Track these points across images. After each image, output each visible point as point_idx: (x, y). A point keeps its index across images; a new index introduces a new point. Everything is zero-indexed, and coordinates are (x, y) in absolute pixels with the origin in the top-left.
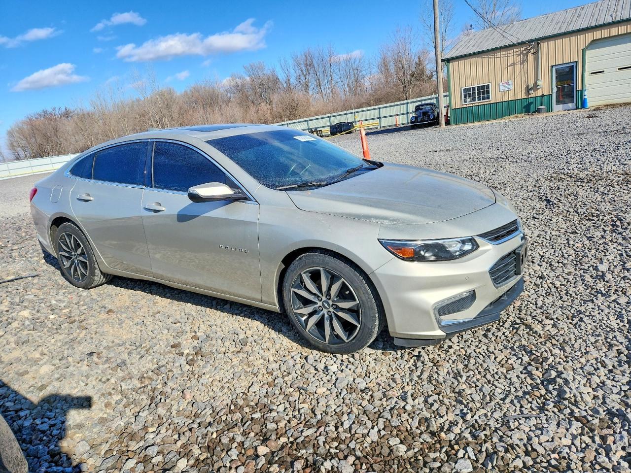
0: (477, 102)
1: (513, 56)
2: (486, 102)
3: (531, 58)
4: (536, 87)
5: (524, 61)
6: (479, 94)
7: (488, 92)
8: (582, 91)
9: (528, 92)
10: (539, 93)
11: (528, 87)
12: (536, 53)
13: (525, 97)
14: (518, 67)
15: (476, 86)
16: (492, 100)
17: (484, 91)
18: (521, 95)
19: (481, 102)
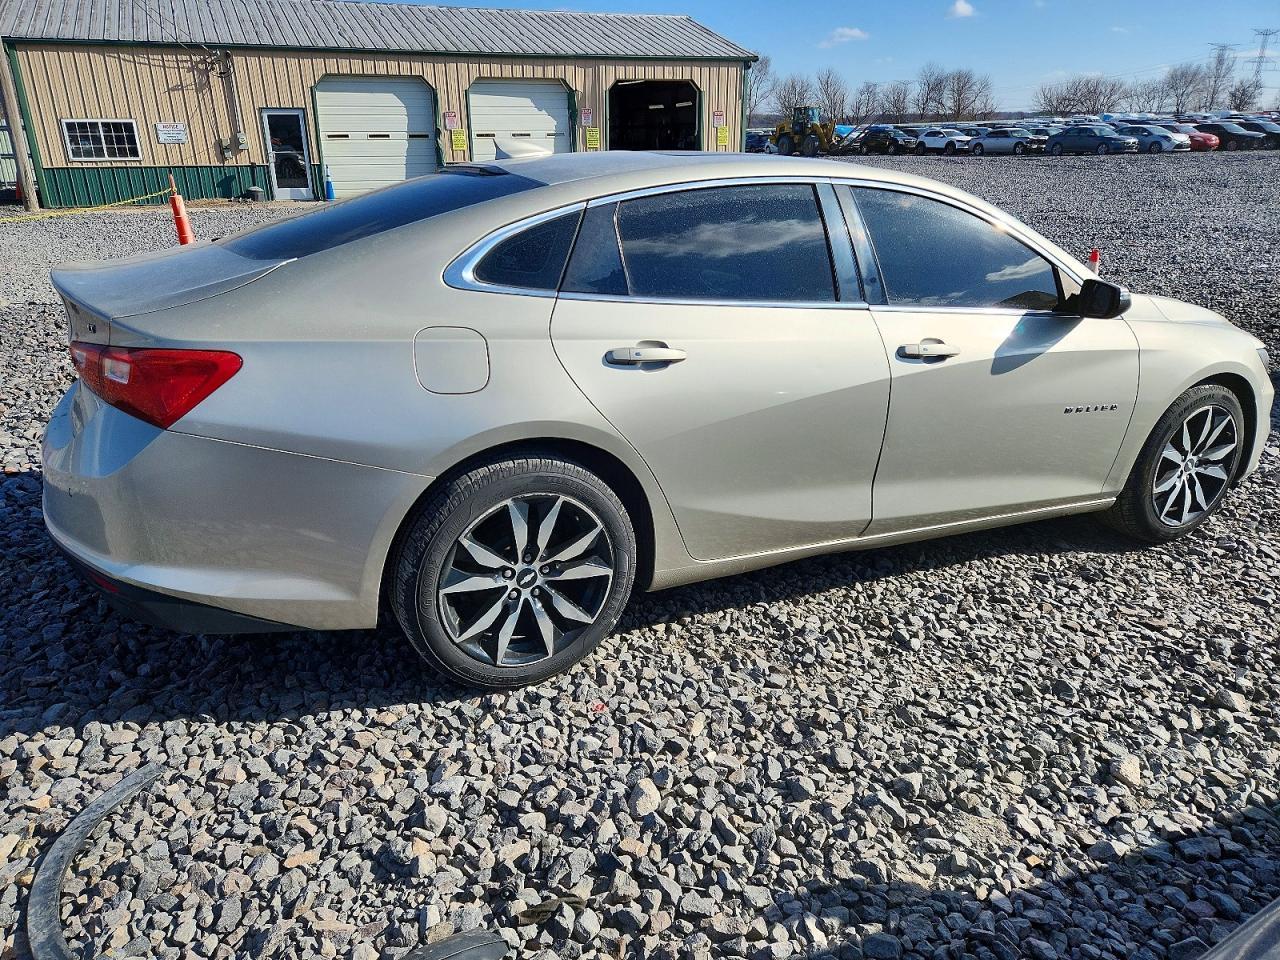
0: (106, 161)
1: (177, 70)
2: (130, 161)
3: (216, 82)
4: (236, 145)
5: (203, 86)
6: (109, 140)
7: (132, 140)
8: (320, 166)
9: (222, 153)
10: (243, 160)
11: (219, 143)
12: (225, 75)
13: (218, 164)
14: (191, 95)
15: (100, 121)
16: (145, 159)
17: (122, 137)
18: (207, 158)
19: (119, 162)
